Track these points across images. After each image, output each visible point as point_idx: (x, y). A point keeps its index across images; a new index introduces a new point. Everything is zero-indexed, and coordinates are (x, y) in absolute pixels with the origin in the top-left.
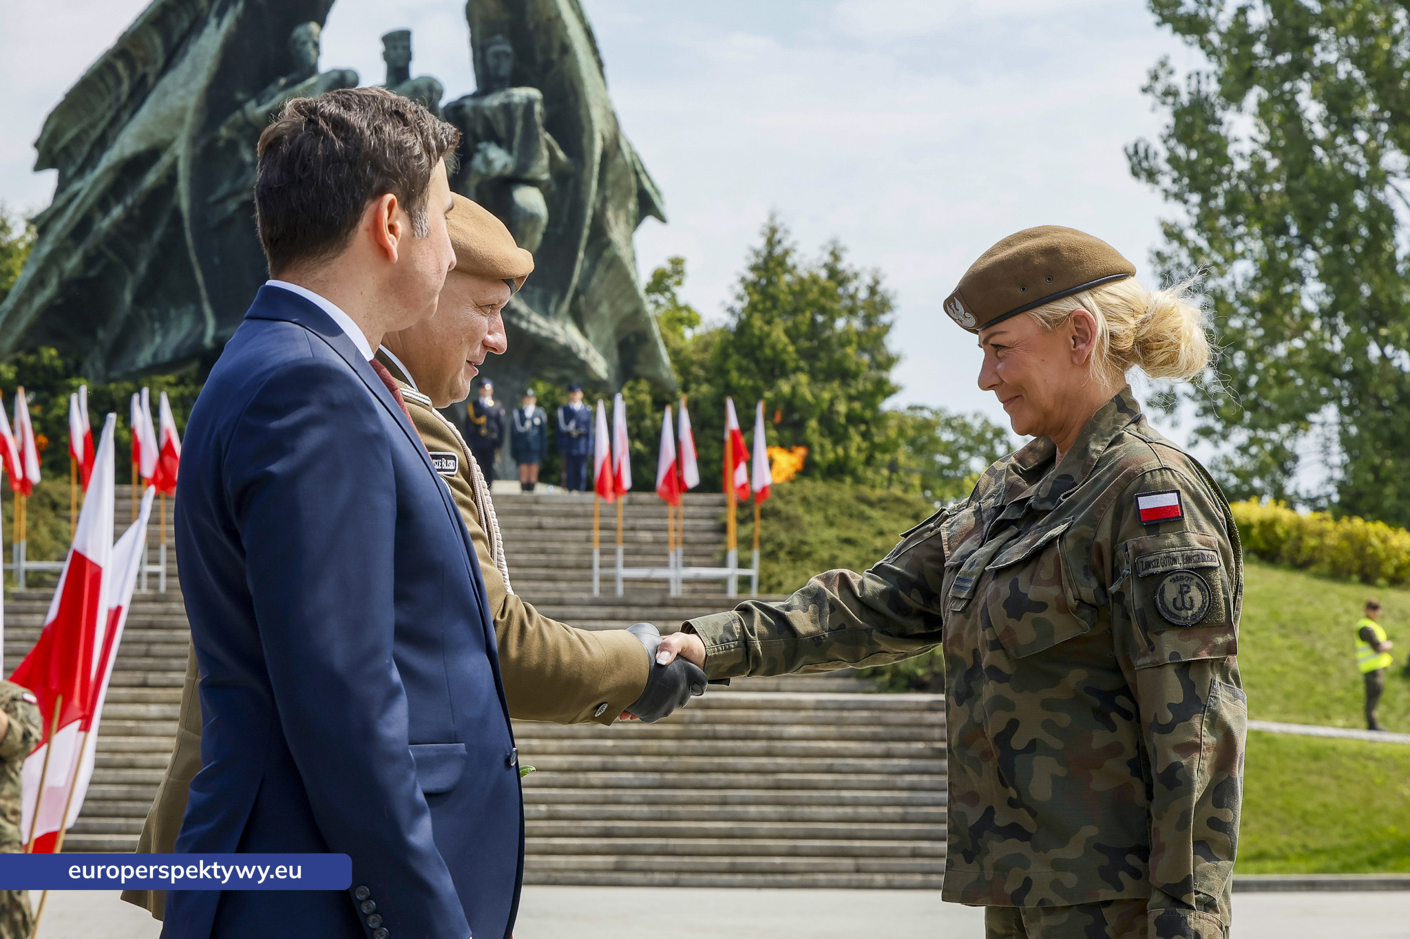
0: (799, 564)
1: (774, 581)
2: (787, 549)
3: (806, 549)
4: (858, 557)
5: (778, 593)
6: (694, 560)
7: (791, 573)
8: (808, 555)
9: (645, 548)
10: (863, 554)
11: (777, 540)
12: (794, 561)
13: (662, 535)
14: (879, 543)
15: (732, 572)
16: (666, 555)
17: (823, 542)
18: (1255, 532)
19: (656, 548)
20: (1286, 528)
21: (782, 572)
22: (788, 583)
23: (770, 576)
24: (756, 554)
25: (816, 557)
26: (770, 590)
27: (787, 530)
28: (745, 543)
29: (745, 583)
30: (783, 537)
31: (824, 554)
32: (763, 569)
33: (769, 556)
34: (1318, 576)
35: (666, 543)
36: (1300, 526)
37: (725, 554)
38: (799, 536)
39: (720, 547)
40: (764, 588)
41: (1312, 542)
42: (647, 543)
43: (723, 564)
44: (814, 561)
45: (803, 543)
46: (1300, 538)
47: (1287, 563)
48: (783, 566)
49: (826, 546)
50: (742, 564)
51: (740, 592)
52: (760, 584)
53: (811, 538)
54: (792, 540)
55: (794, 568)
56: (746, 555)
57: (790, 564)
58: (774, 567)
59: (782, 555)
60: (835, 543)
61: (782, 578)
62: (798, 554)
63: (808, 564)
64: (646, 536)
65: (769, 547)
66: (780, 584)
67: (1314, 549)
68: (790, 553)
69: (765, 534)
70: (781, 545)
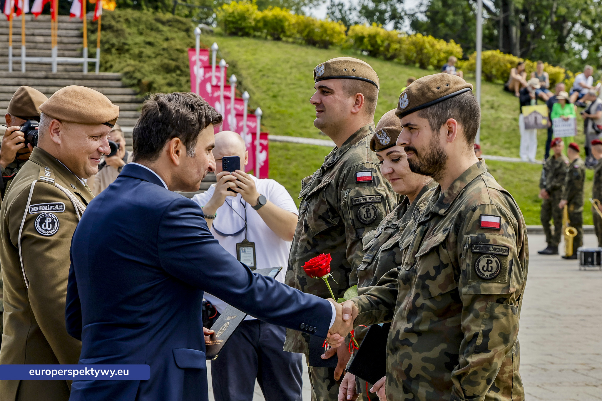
0: (122, 55)
1: (108, 65)
2: (116, 47)
3: (126, 47)
4: (154, 53)
5: (110, 71)
6: (66, 53)
7: (118, 60)
8: (128, 50)
9: (40, 45)
10: (157, 51)
11: (111, 42)
12: (120, 54)
13: (48, 39)
14: (165, 45)
15: (85, 60)
16: (50, 49)
17: (136, 44)
18: (366, 40)
19: (46, 46)
20: (382, 39)
21: (113, 60)
22: (116, 66)
23: (106, 62)
24: (98, 51)
25: (131, 52)
26: (106, 70)
27: (117, 37)
28: (93, 43)
29: (92, 66)
30: (114, 41)
31: (136, 50)
32: (103, 58)
33: (107, 51)
34: (399, 63)
35: (50, 43)
36: (389, 37)
37: (82, 50)
38: (123, 41)
39: (80, 46)
40: (103, 69)
41: (395, 46)
42: (41, 43)
43: (81, 56)
44: (130, 54)
45: (125, 44)
46: (389, 45)
47: (382, 57)
48: (114, 57)
49: (137, 46)
50: (91, 55)
51: (89, 71)
52: (101, 66)
53: (129, 42)
54: (119, 42)
55: (119, 58)
56: (92, 50)
57: (118, 55)
58: (109, 57)
59: (114, 51)
60: (143, 45)
61: (113, 63)
62: (122, 50)
63: (127, 55)
64: (41, 39)
65: (107, 46)
66: (111, 66)
67: (396, 50)
68: (117, 50)
69: (104, 39)
70: (113, 45)
